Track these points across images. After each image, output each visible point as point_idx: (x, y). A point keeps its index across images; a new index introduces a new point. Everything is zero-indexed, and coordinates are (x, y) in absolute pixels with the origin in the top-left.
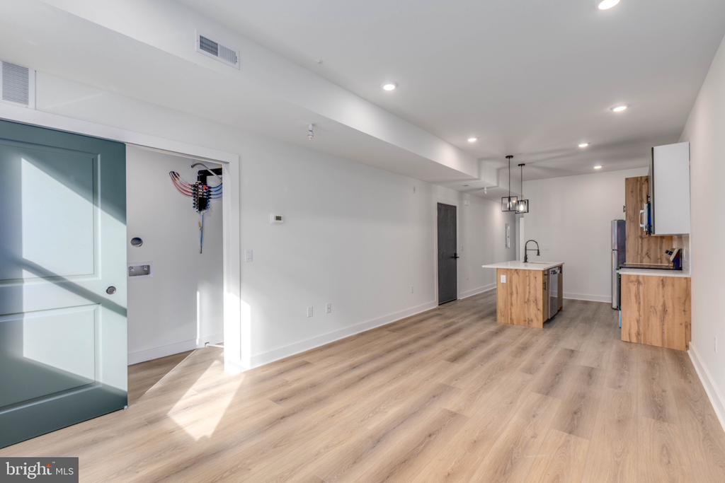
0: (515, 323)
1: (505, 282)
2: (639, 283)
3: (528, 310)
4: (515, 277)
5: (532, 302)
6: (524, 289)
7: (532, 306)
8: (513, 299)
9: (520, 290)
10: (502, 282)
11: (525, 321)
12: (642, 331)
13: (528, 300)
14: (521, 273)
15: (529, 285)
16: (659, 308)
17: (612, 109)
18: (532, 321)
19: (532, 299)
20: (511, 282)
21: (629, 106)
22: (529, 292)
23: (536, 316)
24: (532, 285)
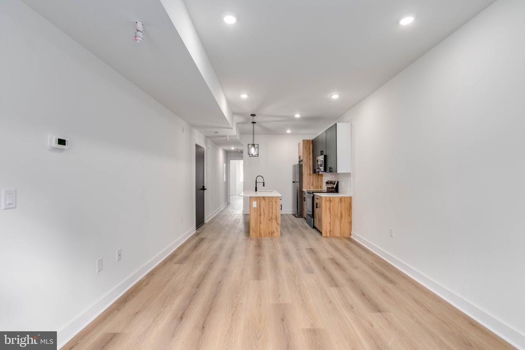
0: (262, 236)
1: (256, 206)
2: (330, 201)
3: (272, 225)
4: (263, 202)
5: (274, 220)
6: (269, 211)
7: (274, 222)
8: (261, 219)
9: (266, 211)
10: (254, 206)
11: (269, 233)
12: (332, 230)
13: (271, 218)
14: (267, 200)
15: (272, 208)
16: (339, 215)
17: (331, 96)
18: (274, 232)
19: (274, 217)
20: (260, 206)
21: (340, 95)
22: (272, 213)
23: (276, 229)
24: (274, 208)
